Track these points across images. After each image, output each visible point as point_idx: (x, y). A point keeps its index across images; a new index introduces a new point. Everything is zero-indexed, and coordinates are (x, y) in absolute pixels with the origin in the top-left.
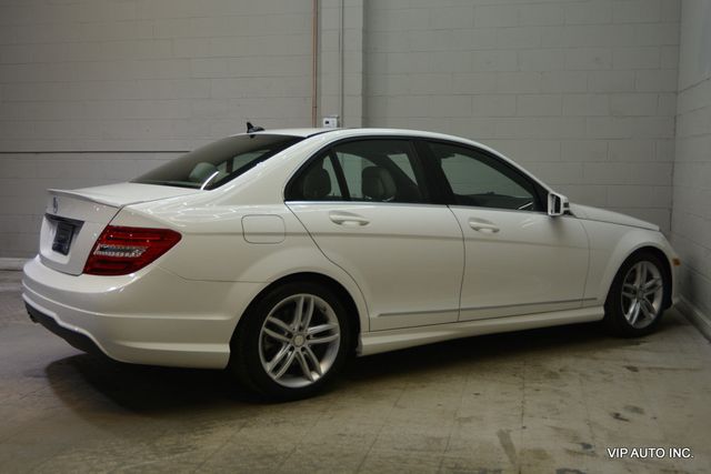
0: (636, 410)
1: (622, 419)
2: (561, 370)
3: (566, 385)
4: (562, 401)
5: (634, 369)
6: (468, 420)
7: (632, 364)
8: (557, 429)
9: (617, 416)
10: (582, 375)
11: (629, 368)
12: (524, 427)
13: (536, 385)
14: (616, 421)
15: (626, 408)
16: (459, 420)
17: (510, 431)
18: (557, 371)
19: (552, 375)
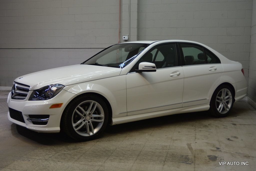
0: (235, 137)
1: (230, 140)
2: (209, 125)
3: (210, 129)
4: (209, 134)
5: (235, 125)
6: (176, 140)
7: (234, 123)
8: (207, 143)
9: (229, 139)
10: (216, 126)
11: (233, 124)
12: (196, 143)
13: (200, 129)
14: (229, 141)
15: (232, 137)
16: (173, 140)
17: (191, 144)
18: (207, 125)
19: (206, 126)
